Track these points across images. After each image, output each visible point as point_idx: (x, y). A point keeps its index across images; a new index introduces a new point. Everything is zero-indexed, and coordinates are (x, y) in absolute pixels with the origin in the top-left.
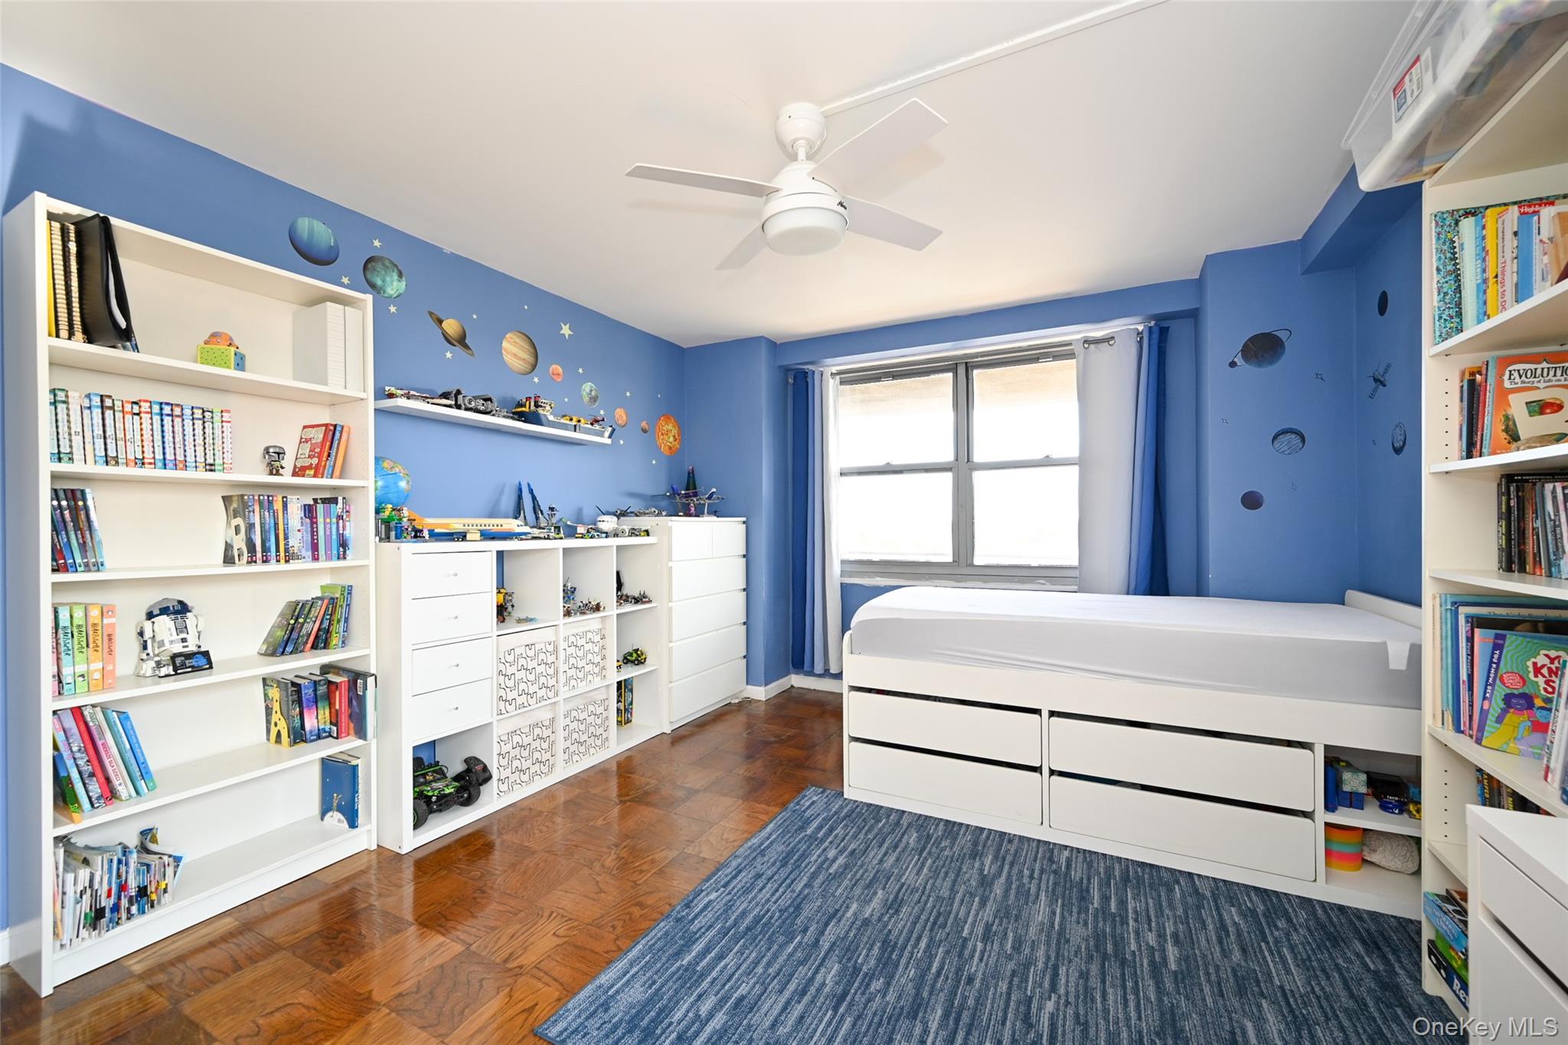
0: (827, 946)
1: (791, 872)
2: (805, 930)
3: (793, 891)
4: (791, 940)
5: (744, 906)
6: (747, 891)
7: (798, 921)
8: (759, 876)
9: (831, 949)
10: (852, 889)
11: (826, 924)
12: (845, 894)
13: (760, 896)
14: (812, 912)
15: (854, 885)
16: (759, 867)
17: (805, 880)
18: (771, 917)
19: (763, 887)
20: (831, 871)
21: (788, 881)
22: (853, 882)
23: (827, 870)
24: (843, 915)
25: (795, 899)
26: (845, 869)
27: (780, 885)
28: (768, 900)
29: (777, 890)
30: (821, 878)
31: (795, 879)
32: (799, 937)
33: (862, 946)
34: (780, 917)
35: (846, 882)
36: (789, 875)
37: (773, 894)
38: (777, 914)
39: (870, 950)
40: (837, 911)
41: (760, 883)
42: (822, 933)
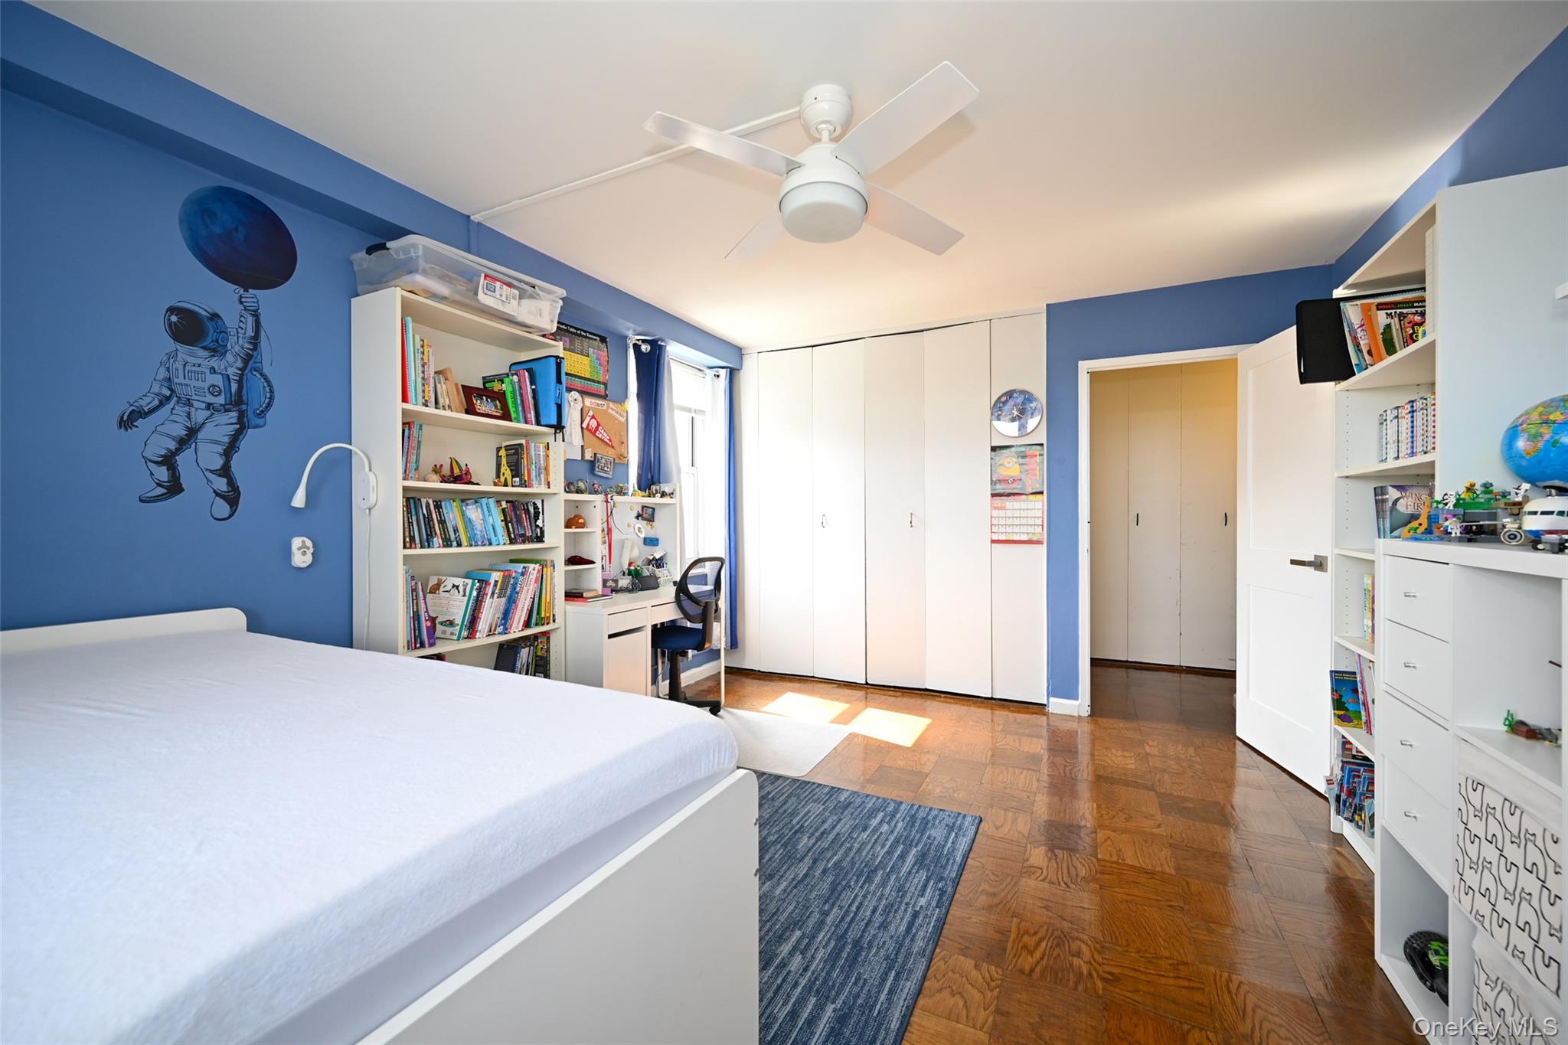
0: (807, 860)
1: (846, 931)
2: (825, 871)
3: (841, 908)
4: (835, 864)
5: (888, 890)
6: (890, 908)
7: (831, 878)
8: (884, 926)
9: (802, 859)
10: (778, 909)
11: (806, 875)
12: (785, 905)
13: (874, 903)
14: (819, 887)
15: (775, 914)
16: (886, 938)
17: (829, 920)
18: (857, 881)
19: (874, 911)
20: (798, 933)
21: (848, 919)
22: (775, 918)
23: (804, 935)
24: (790, 883)
25: (838, 898)
26: (781, 937)
27: (856, 914)
28: (865, 897)
29: (858, 908)
30: (811, 922)
31: (840, 922)
32: (830, 865)
33: (778, 860)
34: (849, 881)
35: (782, 918)
36: (848, 928)
37: (861, 904)
38: (852, 884)
39: (772, 857)
40: (795, 887)
41: (878, 919)
42: (810, 869)
